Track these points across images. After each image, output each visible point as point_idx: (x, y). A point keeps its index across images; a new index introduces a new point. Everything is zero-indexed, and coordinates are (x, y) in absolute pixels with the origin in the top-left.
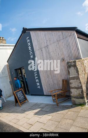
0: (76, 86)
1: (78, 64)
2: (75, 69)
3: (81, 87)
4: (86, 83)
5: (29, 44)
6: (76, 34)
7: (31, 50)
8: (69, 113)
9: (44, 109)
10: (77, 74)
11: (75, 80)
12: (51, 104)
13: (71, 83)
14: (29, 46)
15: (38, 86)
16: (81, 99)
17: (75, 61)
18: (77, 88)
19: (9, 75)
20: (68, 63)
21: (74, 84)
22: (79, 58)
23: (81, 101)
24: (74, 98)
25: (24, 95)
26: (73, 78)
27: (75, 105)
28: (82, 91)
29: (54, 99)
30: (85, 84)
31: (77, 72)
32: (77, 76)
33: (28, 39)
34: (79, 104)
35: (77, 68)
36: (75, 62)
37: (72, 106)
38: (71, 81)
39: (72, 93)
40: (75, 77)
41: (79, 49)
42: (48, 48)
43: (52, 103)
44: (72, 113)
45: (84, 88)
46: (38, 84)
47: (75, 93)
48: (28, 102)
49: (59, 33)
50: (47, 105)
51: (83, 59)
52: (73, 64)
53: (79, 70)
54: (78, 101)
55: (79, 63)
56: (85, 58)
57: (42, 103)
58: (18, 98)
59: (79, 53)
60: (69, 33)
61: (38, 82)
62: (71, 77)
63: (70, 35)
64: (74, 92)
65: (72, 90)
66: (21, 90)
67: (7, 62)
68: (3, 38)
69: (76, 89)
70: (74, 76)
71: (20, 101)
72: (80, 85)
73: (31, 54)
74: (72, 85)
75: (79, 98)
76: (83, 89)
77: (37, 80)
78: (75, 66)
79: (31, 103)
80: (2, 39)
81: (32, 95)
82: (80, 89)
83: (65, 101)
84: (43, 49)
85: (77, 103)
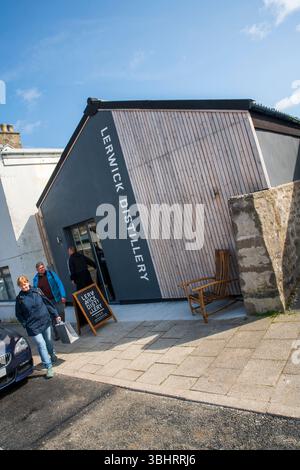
0: (256, 264)
1: (259, 203)
2: (250, 216)
3: (270, 266)
4: (281, 254)
5: (110, 149)
6: (250, 119)
7: (115, 167)
8: (240, 334)
9: (168, 335)
10: (256, 230)
11: (253, 247)
12: (186, 321)
13: (241, 258)
14: (111, 153)
15: (143, 273)
16: (270, 299)
17: (252, 197)
18: (258, 270)
19: (45, 246)
20: (231, 202)
21: (248, 258)
22: (260, 187)
23: (270, 303)
24: (252, 296)
25: (101, 301)
26: (247, 243)
27: (255, 315)
28: (273, 277)
29: (194, 306)
30: (278, 257)
31: (258, 224)
32: (257, 237)
33: (106, 133)
34: (265, 311)
35: (257, 215)
36: (250, 199)
37: (246, 319)
38: (241, 251)
39: (244, 284)
40: (251, 239)
41: (260, 163)
42: (169, 159)
43: (189, 317)
44: (249, 334)
45: (278, 268)
46: (142, 268)
47: (254, 283)
48: (116, 321)
49: (203, 115)
50: (175, 324)
51: (271, 188)
52: (245, 204)
53: (262, 220)
54: (261, 304)
55: (262, 201)
56: (279, 187)
57: (161, 321)
58: (88, 312)
59: (260, 174)
60: (231, 115)
61: (140, 263)
62: (242, 241)
63: (233, 121)
64: (251, 282)
65: (245, 276)
66: (94, 288)
67: (38, 205)
68: (8, 127)
69: (255, 274)
70: (249, 237)
71: (93, 319)
72: (265, 261)
73: (117, 178)
74: (245, 263)
75: (264, 297)
76: (276, 270)
77: (139, 257)
78: (251, 209)
79: (126, 323)
80: (5, 130)
81: (122, 303)
82: (267, 272)
83: (226, 308)
84: (156, 165)
85: (259, 309)
